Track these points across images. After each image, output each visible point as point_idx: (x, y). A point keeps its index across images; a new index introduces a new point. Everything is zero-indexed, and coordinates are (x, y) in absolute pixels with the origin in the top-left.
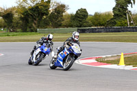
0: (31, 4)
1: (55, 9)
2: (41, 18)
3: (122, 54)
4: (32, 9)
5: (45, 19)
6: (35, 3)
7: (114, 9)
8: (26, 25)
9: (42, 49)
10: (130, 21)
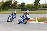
0: (6, 1)
1: (14, 3)
2: (9, 6)
3: (37, 18)
4: (6, 3)
5: (10, 6)
6: (7, 0)
7: (34, 2)
8: (4, 8)
9: (13, 17)
10: (40, 7)
